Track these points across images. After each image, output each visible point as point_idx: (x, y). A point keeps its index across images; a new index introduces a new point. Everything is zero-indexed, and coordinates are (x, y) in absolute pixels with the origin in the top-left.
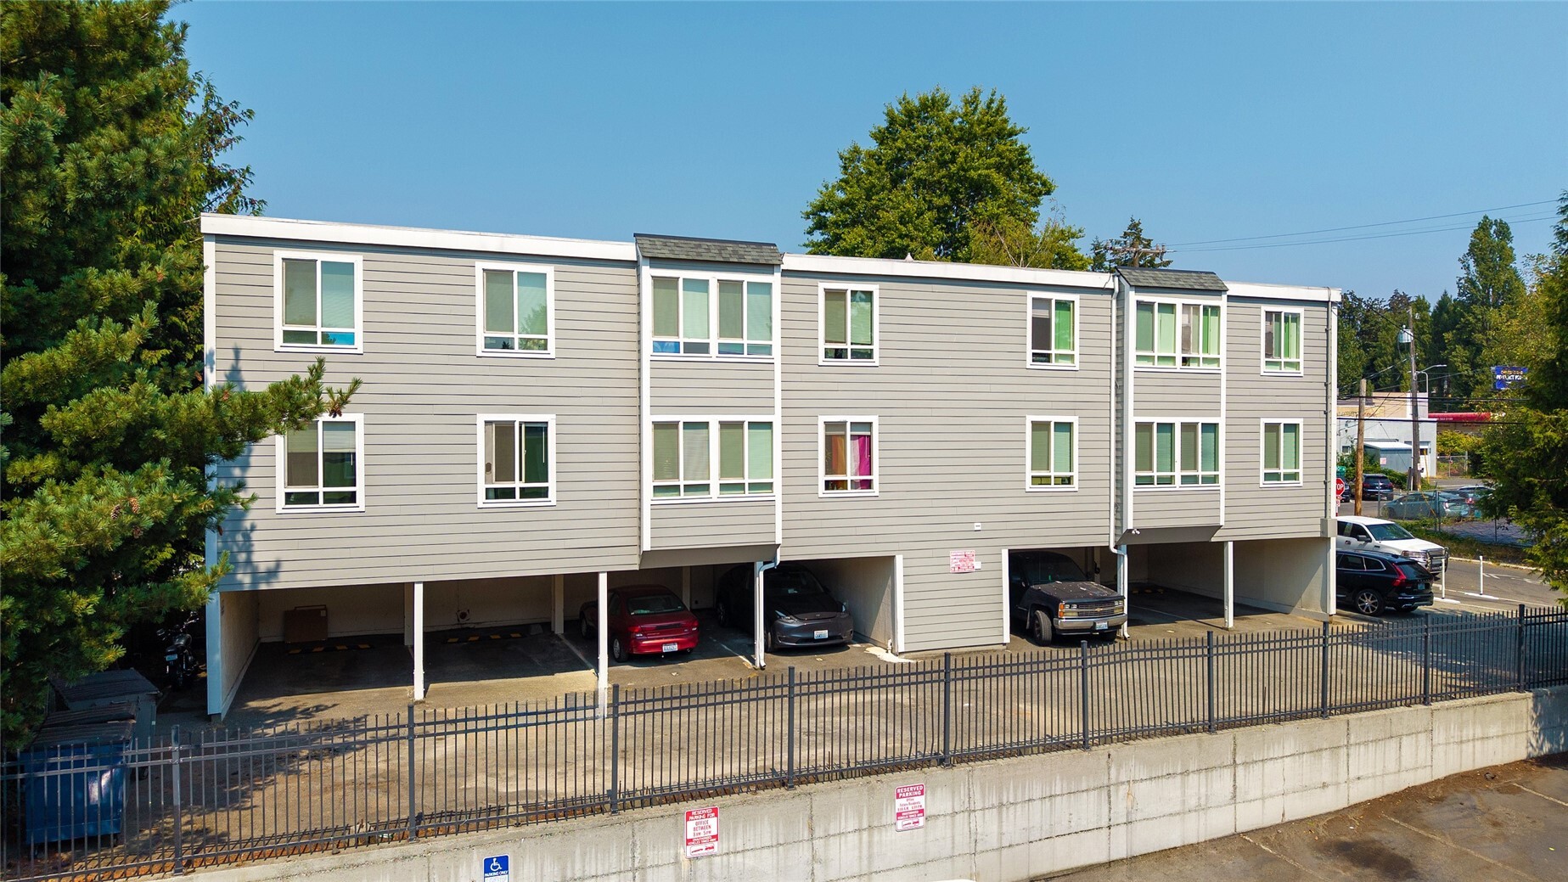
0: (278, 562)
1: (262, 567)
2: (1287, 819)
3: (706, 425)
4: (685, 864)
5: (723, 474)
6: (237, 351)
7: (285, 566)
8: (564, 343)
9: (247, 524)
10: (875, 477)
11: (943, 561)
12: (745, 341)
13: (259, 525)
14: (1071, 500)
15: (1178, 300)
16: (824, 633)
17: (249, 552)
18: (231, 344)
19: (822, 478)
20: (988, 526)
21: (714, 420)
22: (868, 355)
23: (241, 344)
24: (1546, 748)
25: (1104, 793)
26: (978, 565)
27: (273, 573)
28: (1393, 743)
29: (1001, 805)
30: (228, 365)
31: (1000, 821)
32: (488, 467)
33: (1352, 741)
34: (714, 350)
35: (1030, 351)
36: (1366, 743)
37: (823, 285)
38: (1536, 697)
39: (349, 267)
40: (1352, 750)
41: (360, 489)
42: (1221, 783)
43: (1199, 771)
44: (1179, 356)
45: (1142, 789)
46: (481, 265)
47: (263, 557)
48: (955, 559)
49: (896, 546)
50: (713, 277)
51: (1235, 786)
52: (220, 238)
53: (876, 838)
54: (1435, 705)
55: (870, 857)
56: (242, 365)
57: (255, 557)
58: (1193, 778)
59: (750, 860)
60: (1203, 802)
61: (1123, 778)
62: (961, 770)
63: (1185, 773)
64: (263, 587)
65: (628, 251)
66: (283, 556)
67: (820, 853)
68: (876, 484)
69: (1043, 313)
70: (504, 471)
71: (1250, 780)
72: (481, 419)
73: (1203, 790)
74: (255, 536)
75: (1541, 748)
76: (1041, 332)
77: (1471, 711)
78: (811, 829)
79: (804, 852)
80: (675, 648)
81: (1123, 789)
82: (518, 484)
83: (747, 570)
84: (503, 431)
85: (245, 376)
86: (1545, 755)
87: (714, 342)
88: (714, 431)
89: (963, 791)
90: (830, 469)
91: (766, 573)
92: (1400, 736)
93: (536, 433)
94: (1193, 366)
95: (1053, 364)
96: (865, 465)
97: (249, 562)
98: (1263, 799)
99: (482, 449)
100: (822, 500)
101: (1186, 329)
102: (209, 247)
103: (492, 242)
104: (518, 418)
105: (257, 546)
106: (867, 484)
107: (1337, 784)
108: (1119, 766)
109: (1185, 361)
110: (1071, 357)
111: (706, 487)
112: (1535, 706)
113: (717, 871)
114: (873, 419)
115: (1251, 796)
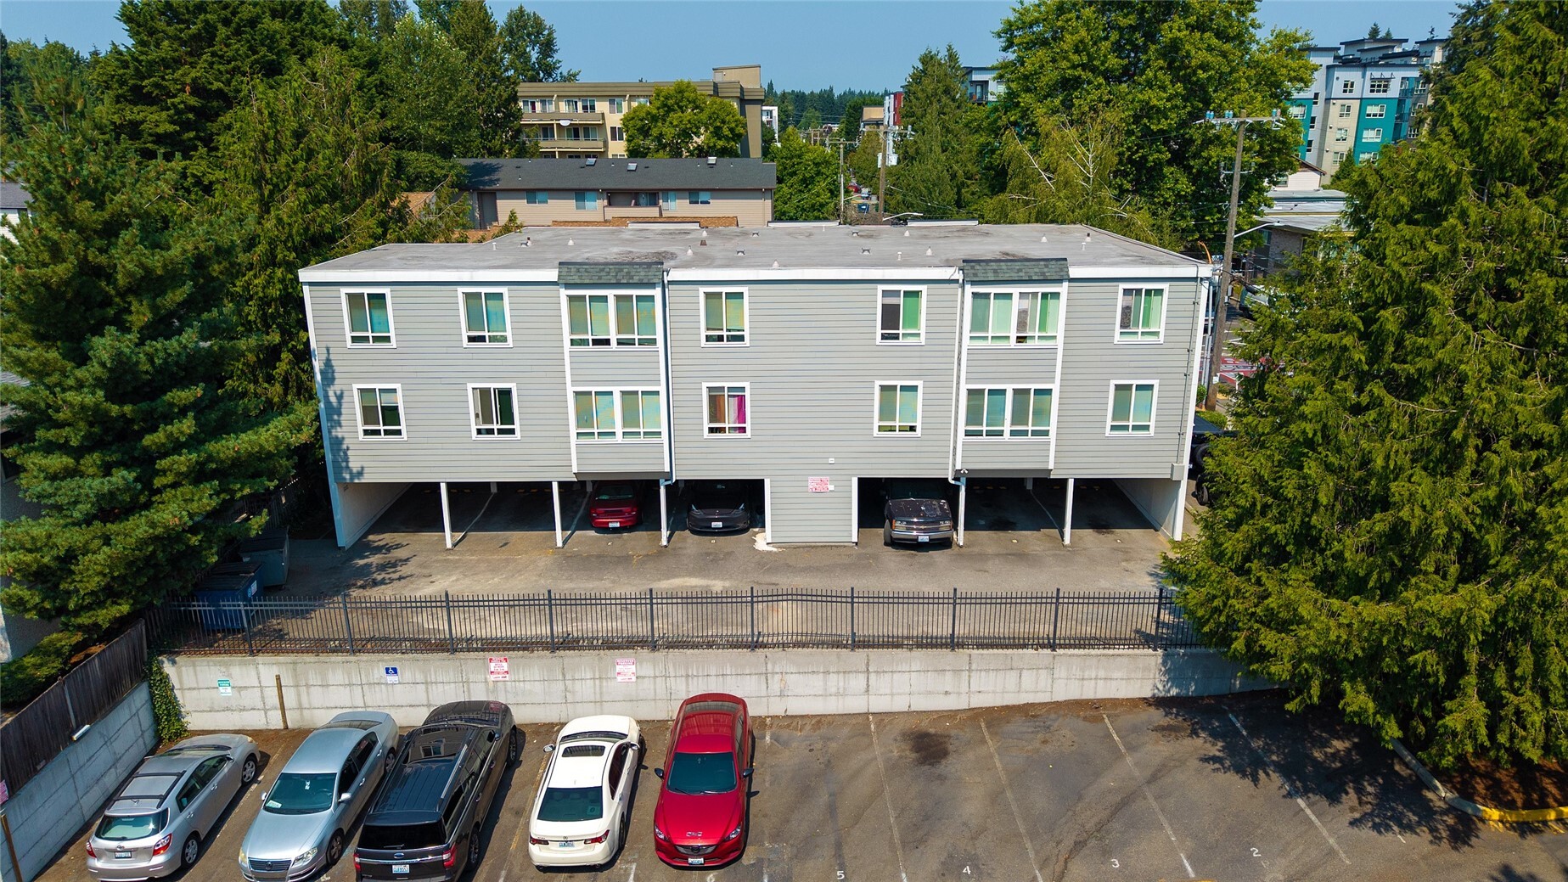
0: (362, 468)
1: (355, 470)
2: (912, 709)
3: (611, 393)
4: (491, 684)
5: (624, 426)
6: (328, 349)
7: (366, 470)
8: (518, 338)
9: (345, 447)
10: (748, 425)
11: (804, 484)
12: (636, 337)
13: (351, 447)
14: (915, 443)
15: (1015, 290)
16: (720, 524)
17: (347, 462)
18: (324, 344)
19: (706, 425)
20: (841, 461)
21: (617, 390)
22: (741, 338)
23: (330, 345)
24: (1174, 692)
25: (763, 677)
26: (831, 487)
27: (360, 473)
28: (1014, 674)
29: (688, 676)
30: (324, 357)
31: (687, 684)
32: (477, 416)
33: (974, 667)
34: (614, 342)
35: (879, 332)
36: (987, 671)
37: (703, 289)
38: (1166, 657)
39: (383, 296)
40: (973, 674)
41: (403, 427)
42: (858, 682)
43: (838, 672)
44: (1014, 334)
45: (791, 679)
46: (461, 290)
47: (354, 465)
48: (812, 483)
49: (765, 473)
50: (611, 293)
51: (868, 686)
52: (311, 284)
53: (604, 684)
54: (1060, 651)
55: (601, 693)
56: (332, 357)
57: (351, 465)
58: (833, 677)
59: (528, 686)
60: (841, 691)
61: (777, 670)
62: (661, 654)
63: (827, 673)
64: (356, 481)
65: (552, 275)
66: (365, 464)
67: (570, 687)
68: (748, 430)
69: (891, 301)
70: (487, 418)
71: (880, 683)
72: (470, 386)
73: (841, 684)
74: (349, 453)
75: (1169, 691)
76: (890, 316)
77: (1095, 660)
78: (564, 675)
79: (560, 686)
80: (618, 525)
81: (777, 677)
82: (495, 427)
83: (656, 483)
84: (484, 393)
85: (333, 363)
86: (1173, 697)
87: (613, 338)
88: (617, 397)
89: (661, 666)
90: (713, 419)
91: (667, 487)
92: (1021, 670)
93: (505, 395)
94: (1029, 344)
95: (901, 341)
96: (741, 416)
97: (347, 467)
98: (892, 695)
99: (472, 406)
100: (707, 440)
101: (1023, 314)
102: (306, 289)
103: (465, 276)
104: (492, 386)
105: (351, 459)
106: (743, 430)
107: (959, 693)
108: (774, 664)
109: (1021, 339)
110: (918, 335)
111: (614, 434)
112: (1164, 663)
113: (509, 689)
114: (746, 385)
115: (882, 691)
